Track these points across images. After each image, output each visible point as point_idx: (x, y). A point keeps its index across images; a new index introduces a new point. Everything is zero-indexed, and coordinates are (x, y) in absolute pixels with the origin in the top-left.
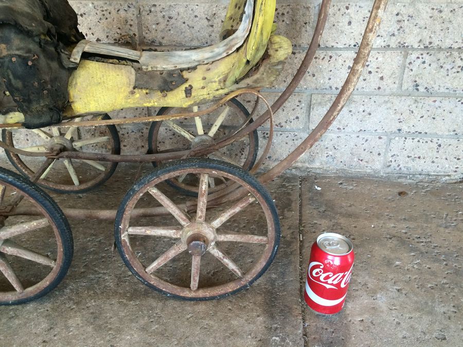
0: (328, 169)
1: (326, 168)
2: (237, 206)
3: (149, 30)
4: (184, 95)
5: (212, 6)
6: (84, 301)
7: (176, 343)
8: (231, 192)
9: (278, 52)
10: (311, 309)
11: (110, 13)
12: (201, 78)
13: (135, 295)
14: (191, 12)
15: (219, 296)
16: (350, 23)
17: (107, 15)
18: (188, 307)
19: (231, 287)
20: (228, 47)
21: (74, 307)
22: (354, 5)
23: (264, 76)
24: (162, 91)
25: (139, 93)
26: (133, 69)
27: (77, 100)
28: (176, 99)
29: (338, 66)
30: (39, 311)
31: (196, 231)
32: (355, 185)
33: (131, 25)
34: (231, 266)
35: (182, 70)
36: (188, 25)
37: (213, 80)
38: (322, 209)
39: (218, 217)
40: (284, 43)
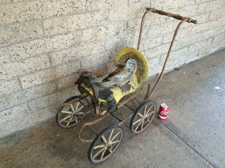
3: (83, 66)
4: (133, 89)
11: (72, 66)
12: (133, 83)
20: (131, 72)
25: (124, 93)
26: (118, 87)
35: (127, 83)
36: (94, 61)
37: (136, 83)
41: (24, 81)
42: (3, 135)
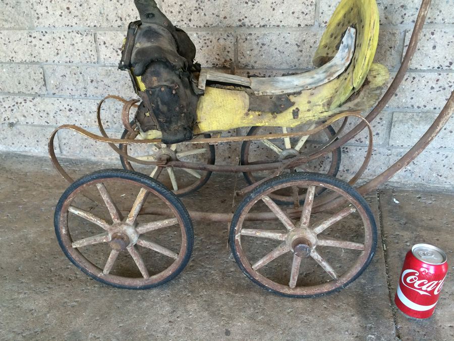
0: (406, 183)
1: (404, 182)
2: (339, 215)
3: (243, 56)
4: (292, 117)
5: (302, 33)
6: (196, 290)
7: (281, 332)
8: (328, 203)
9: (376, 79)
10: (402, 313)
11: (211, 42)
12: (306, 102)
13: (238, 288)
14: (283, 39)
15: (316, 295)
16: (434, 47)
17: (208, 43)
18: (287, 303)
19: (326, 288)
20: (328, 74)
21: (190, 294)
22: (439, 30)
23: (364, 100)
24: (273, 113)
25: (253, 115)
26: (246, 94)
27: (202, 120)
28: (285, 120)
29: (421, 86)
30: (161, 296)
31: (301, 235)
32: (434, 199)
33: (228, 52)
34: (328, 268)
35: (289, 94)
36: (279, 51)
37: (317, 104)
38: (403, 222)
39: (320, 224)
40: (381, 70)
41: (105, 43)
42: (65, 155)
